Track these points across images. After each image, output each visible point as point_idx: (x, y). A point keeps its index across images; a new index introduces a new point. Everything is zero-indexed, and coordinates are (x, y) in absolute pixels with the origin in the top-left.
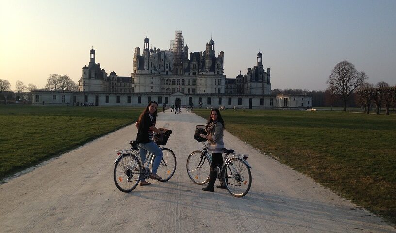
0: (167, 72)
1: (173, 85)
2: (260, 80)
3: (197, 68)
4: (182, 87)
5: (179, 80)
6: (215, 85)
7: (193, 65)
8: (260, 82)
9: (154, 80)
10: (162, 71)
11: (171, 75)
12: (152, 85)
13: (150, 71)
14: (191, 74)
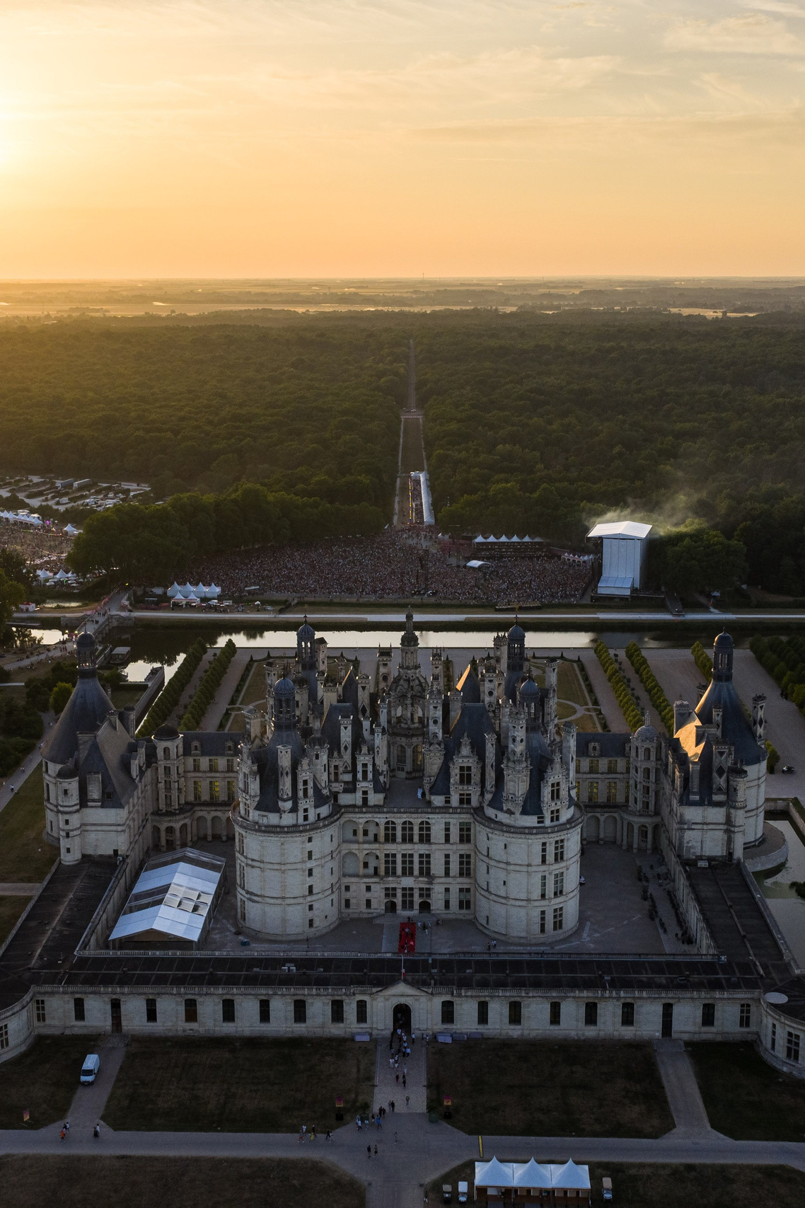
0: (365, 793)
1: (387, 840)
2: (717, 798)
3: (476, 777)
4: (423, 849)
5: (407, 826)
6: (544, 861)
7: (462, 768)
8: (719, 804)
9: (315, 846)
10: (345, 791)
11: (377, 809)
12: (310, 865)
13: (301, 814)
14: (455, 801)
